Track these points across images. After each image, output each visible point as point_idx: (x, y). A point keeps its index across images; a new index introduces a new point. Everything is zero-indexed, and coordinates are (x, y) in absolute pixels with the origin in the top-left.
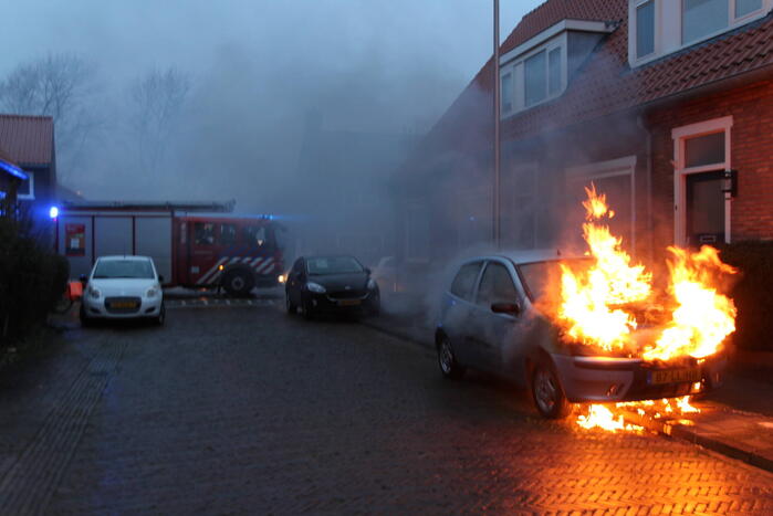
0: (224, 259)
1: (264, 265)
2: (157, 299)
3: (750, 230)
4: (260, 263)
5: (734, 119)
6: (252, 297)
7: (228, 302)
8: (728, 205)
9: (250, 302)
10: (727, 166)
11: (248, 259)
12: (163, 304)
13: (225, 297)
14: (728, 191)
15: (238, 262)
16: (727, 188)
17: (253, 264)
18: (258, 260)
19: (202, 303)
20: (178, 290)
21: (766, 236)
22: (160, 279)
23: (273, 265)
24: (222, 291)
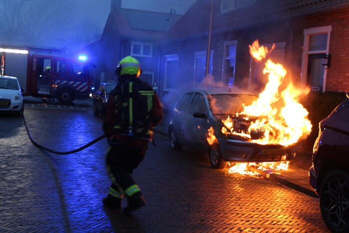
0: (58, 81)
1: (81, 86)
2: (19, 101)
3: (334, 85)
4: (80, 84)
5: (333, 27)
6: (73, 105)
7: (59, 107)
8: (326, 72)
9: (72, 108)
10: (327, 51)
11: (72, 82)
12: (23, 105)
13: (57, 104)
14: (326, 65)
15: (67, 83)
16: (326, 63)
17: (75, 85)
18: (78, 83)
19: (44, 106)
20: (30, 98)
21: (341, 89)
22: (22, 90)
23: (87, 87)
24: (56, 100)
